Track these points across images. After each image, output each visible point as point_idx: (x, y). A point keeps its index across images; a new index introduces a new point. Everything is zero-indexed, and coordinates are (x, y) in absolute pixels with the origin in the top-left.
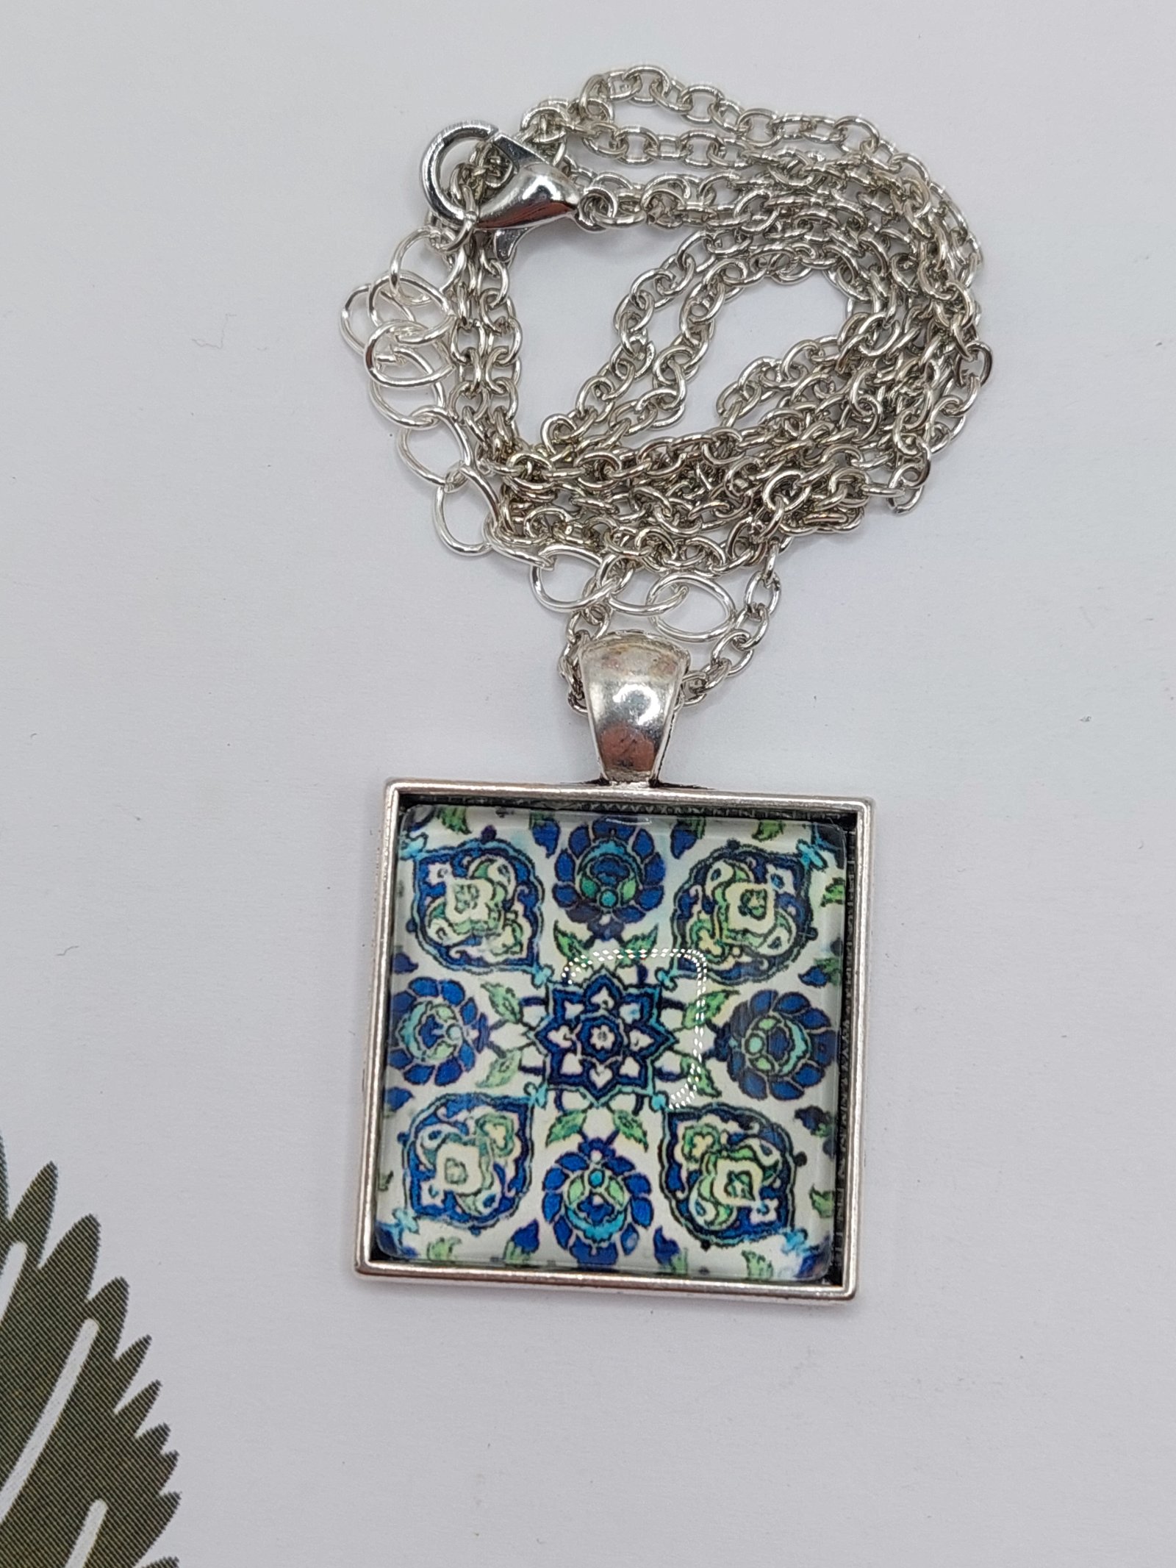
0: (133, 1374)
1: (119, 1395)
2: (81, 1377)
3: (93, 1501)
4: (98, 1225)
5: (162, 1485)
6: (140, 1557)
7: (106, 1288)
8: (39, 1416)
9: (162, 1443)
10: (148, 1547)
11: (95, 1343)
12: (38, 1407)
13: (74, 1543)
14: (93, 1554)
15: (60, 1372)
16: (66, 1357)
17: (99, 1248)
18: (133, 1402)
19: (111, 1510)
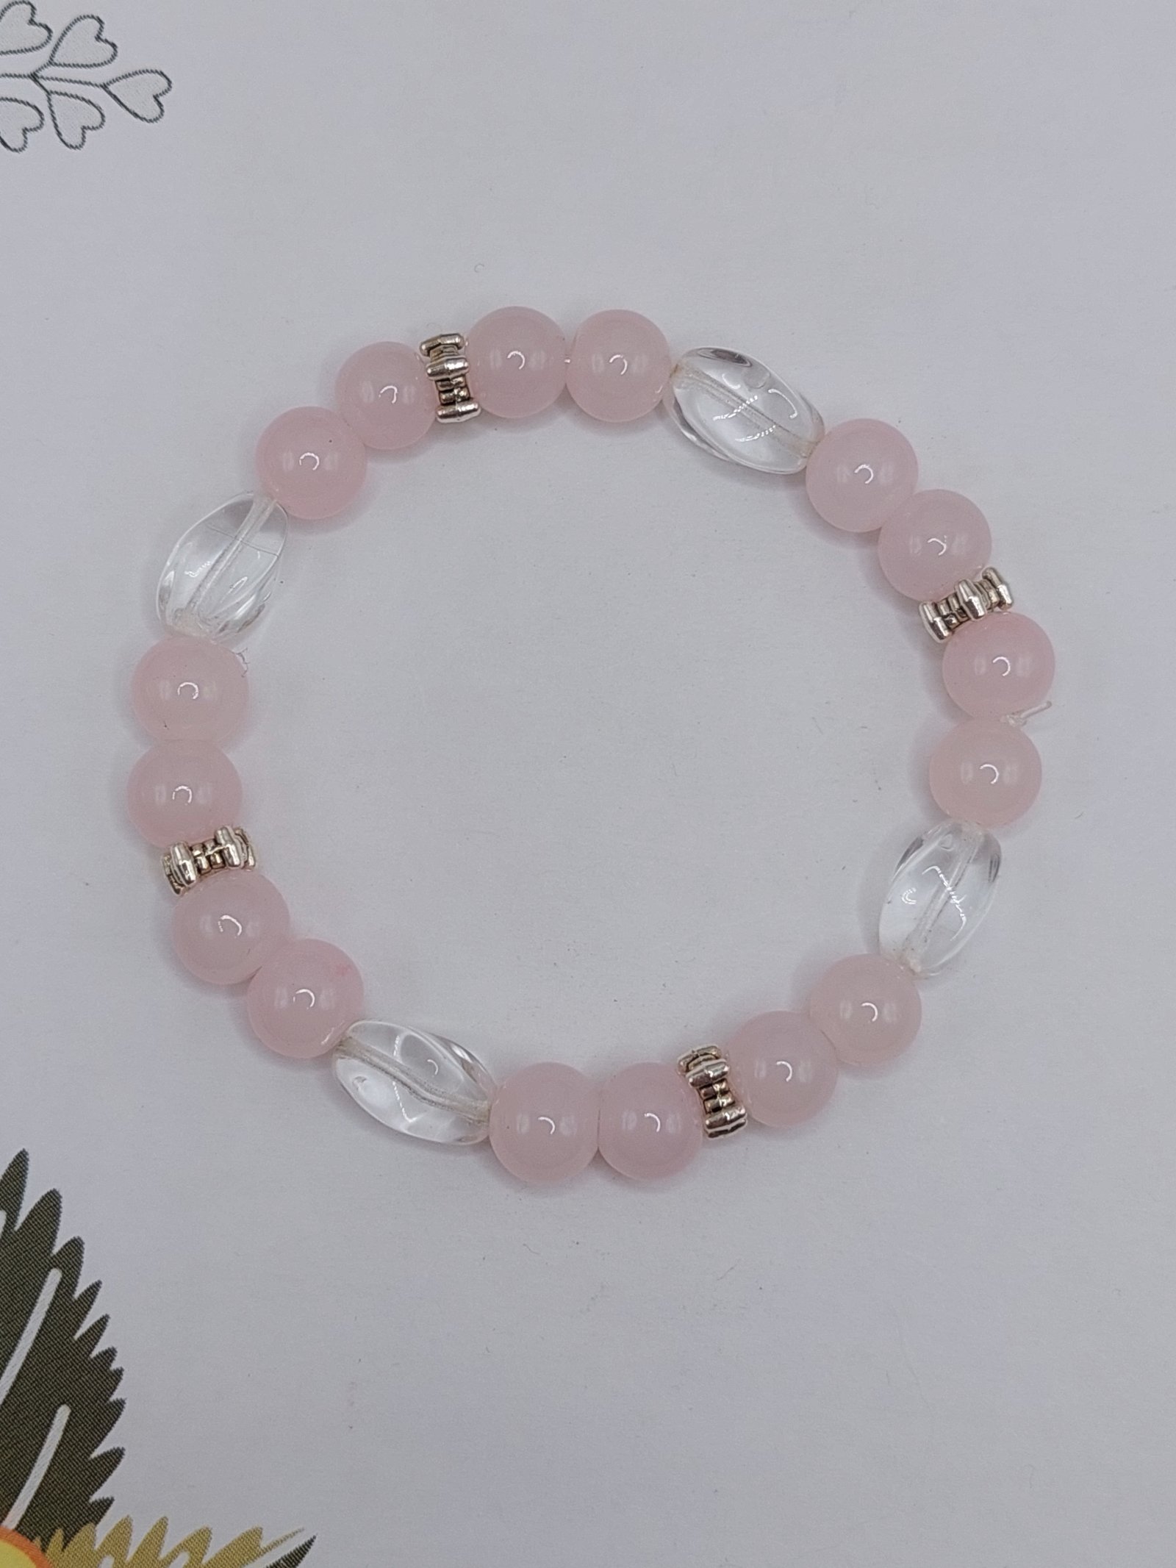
0: (88, 1310)
1: (78, 1327)
2: (49, 1313)
3: (59, 1406)
4: (61, 1197)
5: (112, 1393)
6: (96, 1448)
7: (67, 1245)
8: (18, 1342)
9: (111, 1361)
10: (102, 1439)
11: (59, 1286)
12: (18, 1336)
13: (45, 1437)
14: (59, 1446)
15: (33, 1309)
16: (37, 1298)
17: (62, 1215)
18: (89, 1331)
19: (73, 1412)
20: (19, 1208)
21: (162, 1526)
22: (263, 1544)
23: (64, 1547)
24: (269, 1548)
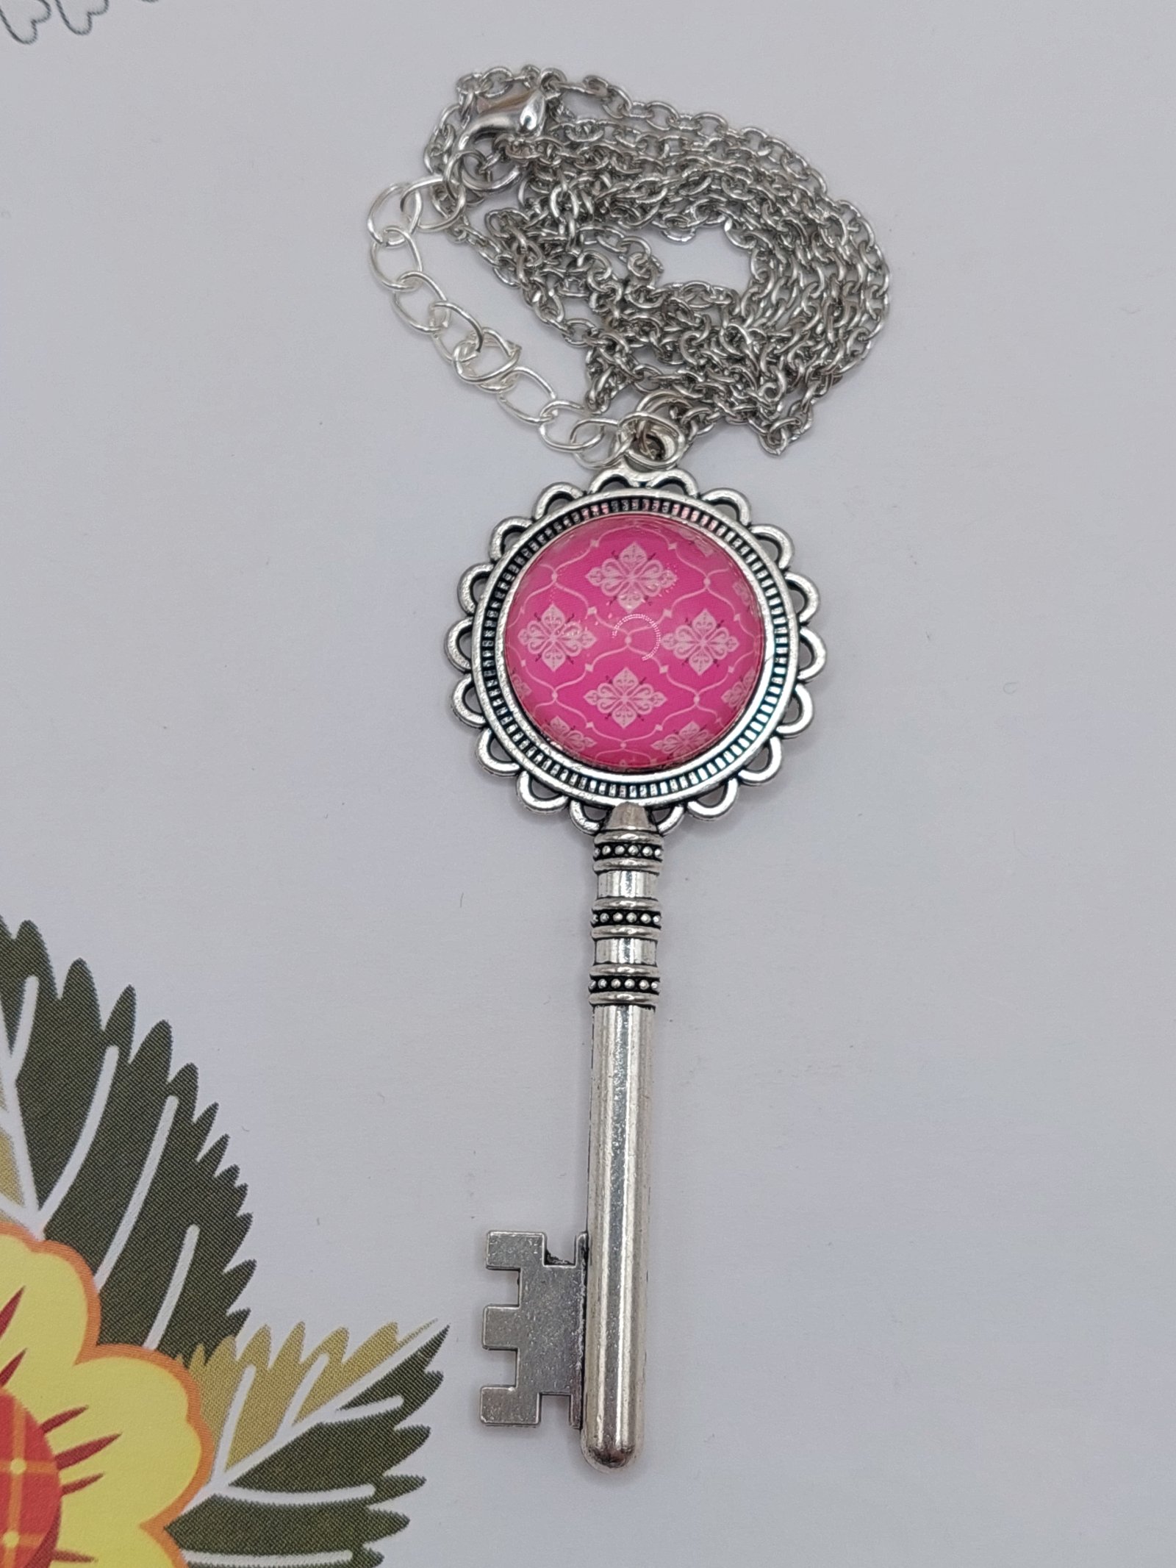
0: (208, 1132)
1: (199, 1148)
2: (169, 1138)
3: (188, 1226)
4: (170, 1027)
5: (238, 1209)
6: (227, 1263)
7: (180, 1072)
8: (142, 1170)
9: (235, 1179)
10: (233, 1254)
11: (177, 1112)
12: (141, 1164)
13: (178, 1258)
14: (193, 1264)
15: (153, 1136)
16: (156, 1125)
17: (173, 1044)
18: (210, 1152)
19: (202, 1230)
20: (130, 1042)
21: (300, 1329)
22: (399, 1338)
23: (206, 1362)
24: (406, 1342)
